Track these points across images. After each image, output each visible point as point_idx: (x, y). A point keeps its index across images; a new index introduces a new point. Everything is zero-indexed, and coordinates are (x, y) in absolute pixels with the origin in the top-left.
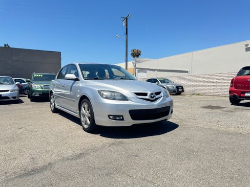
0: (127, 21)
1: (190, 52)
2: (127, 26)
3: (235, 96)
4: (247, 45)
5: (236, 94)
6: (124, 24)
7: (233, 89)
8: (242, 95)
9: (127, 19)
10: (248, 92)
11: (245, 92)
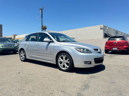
0: (42, 11)
1: (75, 29)
2: (42, 13)
3: (108, 49)
4: (101, 27)
5: (109, 49)
6: (41, 12)
7: (107, 46)
8: (111, 49)
9: (42, 9)
10: (114, 48)
11: (113, 48)
